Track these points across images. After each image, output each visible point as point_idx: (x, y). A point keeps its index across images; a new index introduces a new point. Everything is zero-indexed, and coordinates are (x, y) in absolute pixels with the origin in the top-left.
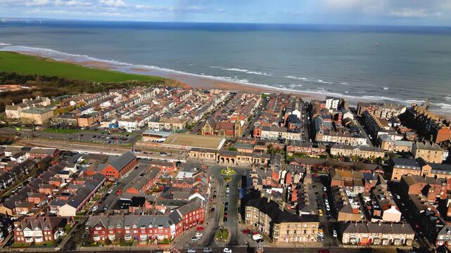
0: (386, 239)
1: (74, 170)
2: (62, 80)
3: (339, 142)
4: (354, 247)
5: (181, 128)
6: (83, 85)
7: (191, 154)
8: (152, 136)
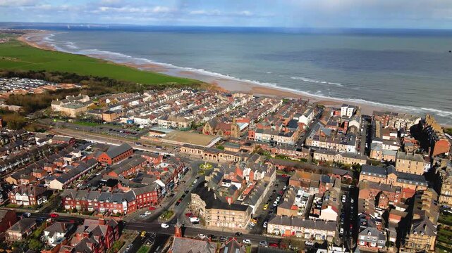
0: (307, 233)
1: (78, 155)
2: (111, 81)
3: (328, 147)
4: (277, 237)
5: (185, 126)
6: (127, 85)
7: (183, 150)
8: (157, 132)
